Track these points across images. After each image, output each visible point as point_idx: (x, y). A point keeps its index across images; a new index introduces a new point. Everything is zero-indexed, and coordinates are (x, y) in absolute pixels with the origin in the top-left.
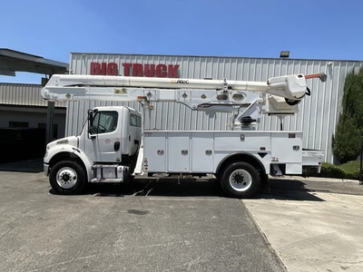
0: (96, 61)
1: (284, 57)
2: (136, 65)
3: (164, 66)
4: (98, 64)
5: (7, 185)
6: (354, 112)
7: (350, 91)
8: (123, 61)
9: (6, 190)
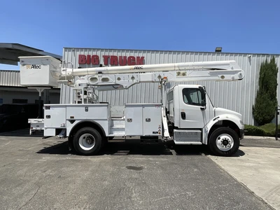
0: (82, 53)
1: (218, 51)
2: (113, 57)
3: (134, 58)
4: (84, 56)
5: (21, 149)
6: (268, 90)
7: (265, 75)
8: (103, 53)
9: (21, 152)
